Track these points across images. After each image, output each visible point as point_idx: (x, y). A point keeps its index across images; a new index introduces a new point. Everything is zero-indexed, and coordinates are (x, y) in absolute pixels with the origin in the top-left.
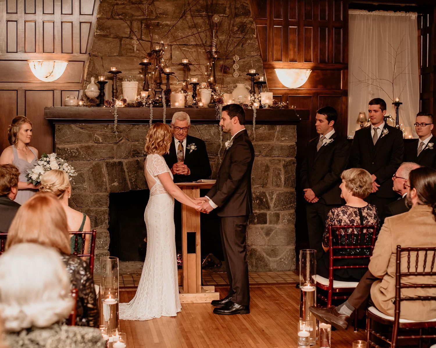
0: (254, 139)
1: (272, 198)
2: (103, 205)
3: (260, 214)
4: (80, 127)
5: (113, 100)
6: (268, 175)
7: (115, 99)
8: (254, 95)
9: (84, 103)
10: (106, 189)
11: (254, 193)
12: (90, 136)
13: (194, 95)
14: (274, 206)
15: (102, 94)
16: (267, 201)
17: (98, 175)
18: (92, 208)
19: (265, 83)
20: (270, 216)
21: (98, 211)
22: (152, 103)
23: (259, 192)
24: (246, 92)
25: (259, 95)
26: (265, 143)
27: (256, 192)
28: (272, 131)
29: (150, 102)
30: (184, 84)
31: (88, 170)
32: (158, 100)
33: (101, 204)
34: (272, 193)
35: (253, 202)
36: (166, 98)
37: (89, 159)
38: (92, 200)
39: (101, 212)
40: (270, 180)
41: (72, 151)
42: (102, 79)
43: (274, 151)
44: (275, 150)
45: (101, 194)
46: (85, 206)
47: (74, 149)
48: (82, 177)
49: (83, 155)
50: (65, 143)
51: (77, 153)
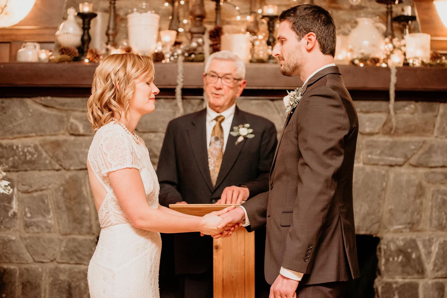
0: (391, 129)
1: (429, 253)
2: (84, 260)
3: (404, 285)
4: (42, 102)
5: (107, 50)
6: (421, 203)
7: (109, 47)
8: (391, 41)
9: (51, 55)
10: (90, 228)
11: (394, 243)
12: (61, 121)
13: (271, 40)
14: (433, 270)
15: (86, 37)
16: (419, 258)
17: (75, 198)
18: (62, 266)
19: (413, 18)
20: (426, 289)
21: (75, 272)
22: (183, 54)
23: (403, 240)
24: (376, 36)
25: (403, 42)
26: (416, 139)
27: (398, 239)
28: (429, 115)
29: (179, 52)
30: (249, 18)
31: (56, 190)
32: (195, 49)
33: (80, 258)
34: (430, 241)
35: (391, 259)
36: (211, 46)
37: (57, 167)
38: (63, 249)
39: (79, 272)
40: (426, 214)
41: (26, 150)
42: (86, 8)
43: (434, 155)
44: (436, 152)
45: (80, 238)
46: (48, 261)
47: (30, 146)
48: (43, 202)
49: (46, 159)
50: (12, 134)
51: (35, 154)
